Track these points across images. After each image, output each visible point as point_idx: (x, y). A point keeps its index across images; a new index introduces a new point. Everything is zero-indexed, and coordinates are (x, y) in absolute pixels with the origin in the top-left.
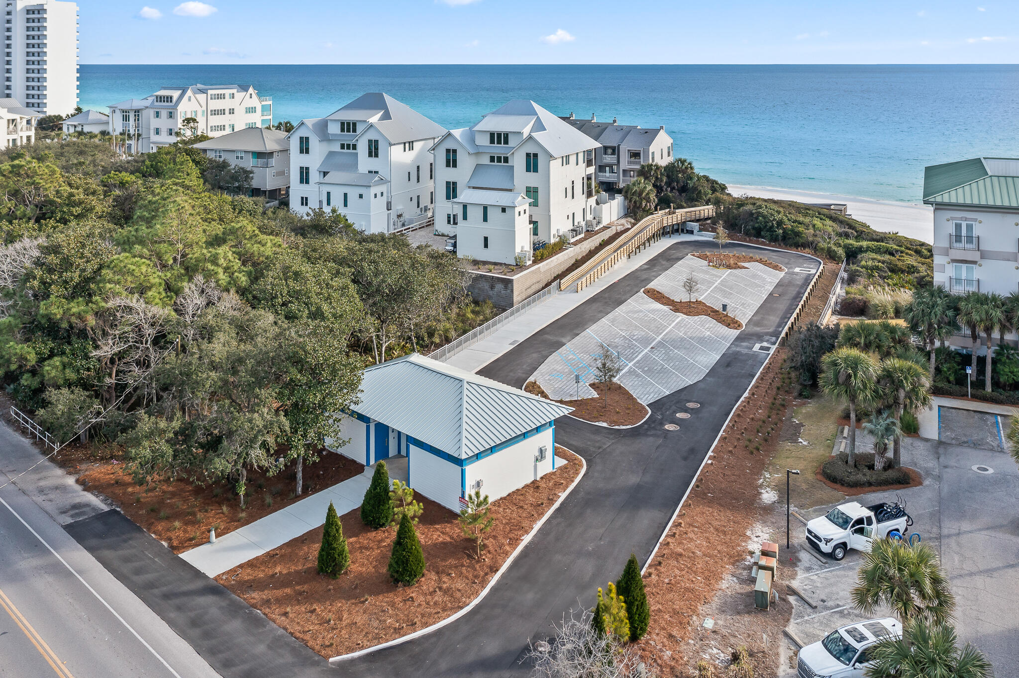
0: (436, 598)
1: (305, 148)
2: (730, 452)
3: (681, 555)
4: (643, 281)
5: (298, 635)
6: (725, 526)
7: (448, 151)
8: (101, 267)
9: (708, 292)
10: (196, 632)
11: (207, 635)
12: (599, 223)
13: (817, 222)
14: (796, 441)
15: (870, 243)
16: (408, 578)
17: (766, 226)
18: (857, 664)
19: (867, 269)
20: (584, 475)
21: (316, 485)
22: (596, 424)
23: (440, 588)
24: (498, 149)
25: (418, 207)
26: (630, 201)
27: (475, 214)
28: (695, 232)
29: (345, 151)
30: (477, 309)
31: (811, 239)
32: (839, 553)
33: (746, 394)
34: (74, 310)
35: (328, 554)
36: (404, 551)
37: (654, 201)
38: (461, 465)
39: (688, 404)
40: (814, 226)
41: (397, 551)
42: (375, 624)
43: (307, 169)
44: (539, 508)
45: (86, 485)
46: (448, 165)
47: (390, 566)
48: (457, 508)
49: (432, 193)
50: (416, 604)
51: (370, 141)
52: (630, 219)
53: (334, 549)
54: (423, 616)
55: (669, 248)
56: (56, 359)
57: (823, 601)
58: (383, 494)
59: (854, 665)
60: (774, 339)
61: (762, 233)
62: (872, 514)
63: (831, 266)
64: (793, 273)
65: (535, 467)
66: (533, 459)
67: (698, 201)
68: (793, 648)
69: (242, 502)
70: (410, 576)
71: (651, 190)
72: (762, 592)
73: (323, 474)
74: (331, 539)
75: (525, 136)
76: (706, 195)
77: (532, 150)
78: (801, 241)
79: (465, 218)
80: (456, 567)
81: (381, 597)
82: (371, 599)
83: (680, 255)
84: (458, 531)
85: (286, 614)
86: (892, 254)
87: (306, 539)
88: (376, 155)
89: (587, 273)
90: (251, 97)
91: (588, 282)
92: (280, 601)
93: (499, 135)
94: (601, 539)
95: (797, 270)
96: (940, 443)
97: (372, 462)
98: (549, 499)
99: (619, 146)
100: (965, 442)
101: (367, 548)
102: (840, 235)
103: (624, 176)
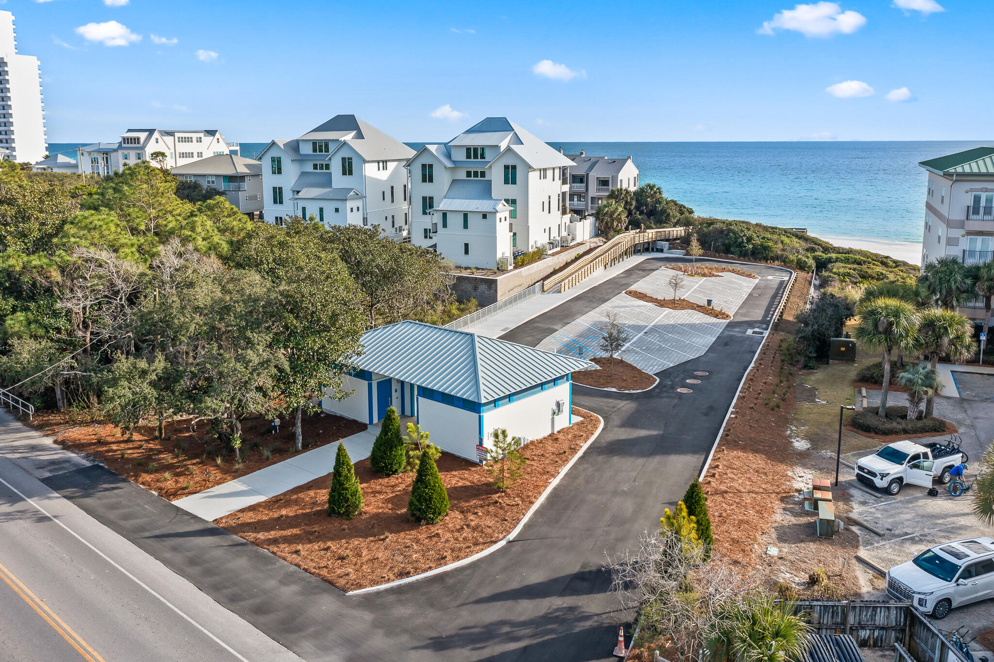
0: (465, 535)
1: (277, 169)
2: (752, 408)
3: (726, 492)
4: (623, 285)
5: (313, 570)
6: (764, 469)
7: (424, 166)
8: (64, 222)
9: (689, 293)
10: (195, 570)
11: (208, 572)
12: (573, 239)
13: (786, 240)
14: (814, 401)
15: (839, 256)
16: (432, 516)
17: (736, 241)
18: (961, 580)
19: (839, 275)
20: (603, 429)
21: (316, 442)
22: (605, 389)
23: (468, 526)
24: (475, 165)
25: (393, 226)
26: (602, 221)
27: (455, 221)
28: (665, 250)
29: (318, 171)
30: (462, 306)
31: (779, 253)
32: (895, 488)
33: (752, 365)
34: (34, 263)
35: (340, 494)
36: (426, 487)
37: (625, 222)
38: (479, 412)
39: (695, 373)
40: (782, 242)
41: (419, 488)
42: (400, 558)
43: (280, 189)
44: (562, 457)
45: (65, 445)
46: (424, 180)
47: (411, 504)
48: (474, 456)
49: (406, 214)
50: (443, 540)
51: (343, 159)
52: (601, 238)
53: (346, 489)
54: (453, 550)
55: (642, 263)
56: (19, 314)
57: (890, 530)
58: (395, 440)
59: (957, 581)
60: (764, 326)
61: (732, 249)
62: (928, 450)
63: (803, 274)
64: (767, 280)
65: (553, 420)
66: (551, 412)
67: (667, 223)
68: (870, 572)
69: (238, 456)
70: (433, 514)
71: (622, 211)
72: (828, 521)
73: (323, 433)
74: (342, 478)
75: (502, 149)
76: (674, 217)
77: (510, 162)
78: (771, 254)
79: (445, 225)
80: (482, 506)
81: (402, 535)
82: (391, 537)
83: (654, 267)
84: (477, 476)
85: (297, 552)
86: (859, 264)
87: (312, 486)
88: (351, 173)
89: (567, 277)
90: (218, 142)
91: (571, 285)
92: (288, 540)
93: (476, 150)
94: (635, 481)
95: (770, 277)
96: (962, 400)
97: (375, 420)
98: (571, 448)
99: (587, 175)
100: (987, 399)
101: (380, 493)
102: (807, 250)
103: (592, 203)
